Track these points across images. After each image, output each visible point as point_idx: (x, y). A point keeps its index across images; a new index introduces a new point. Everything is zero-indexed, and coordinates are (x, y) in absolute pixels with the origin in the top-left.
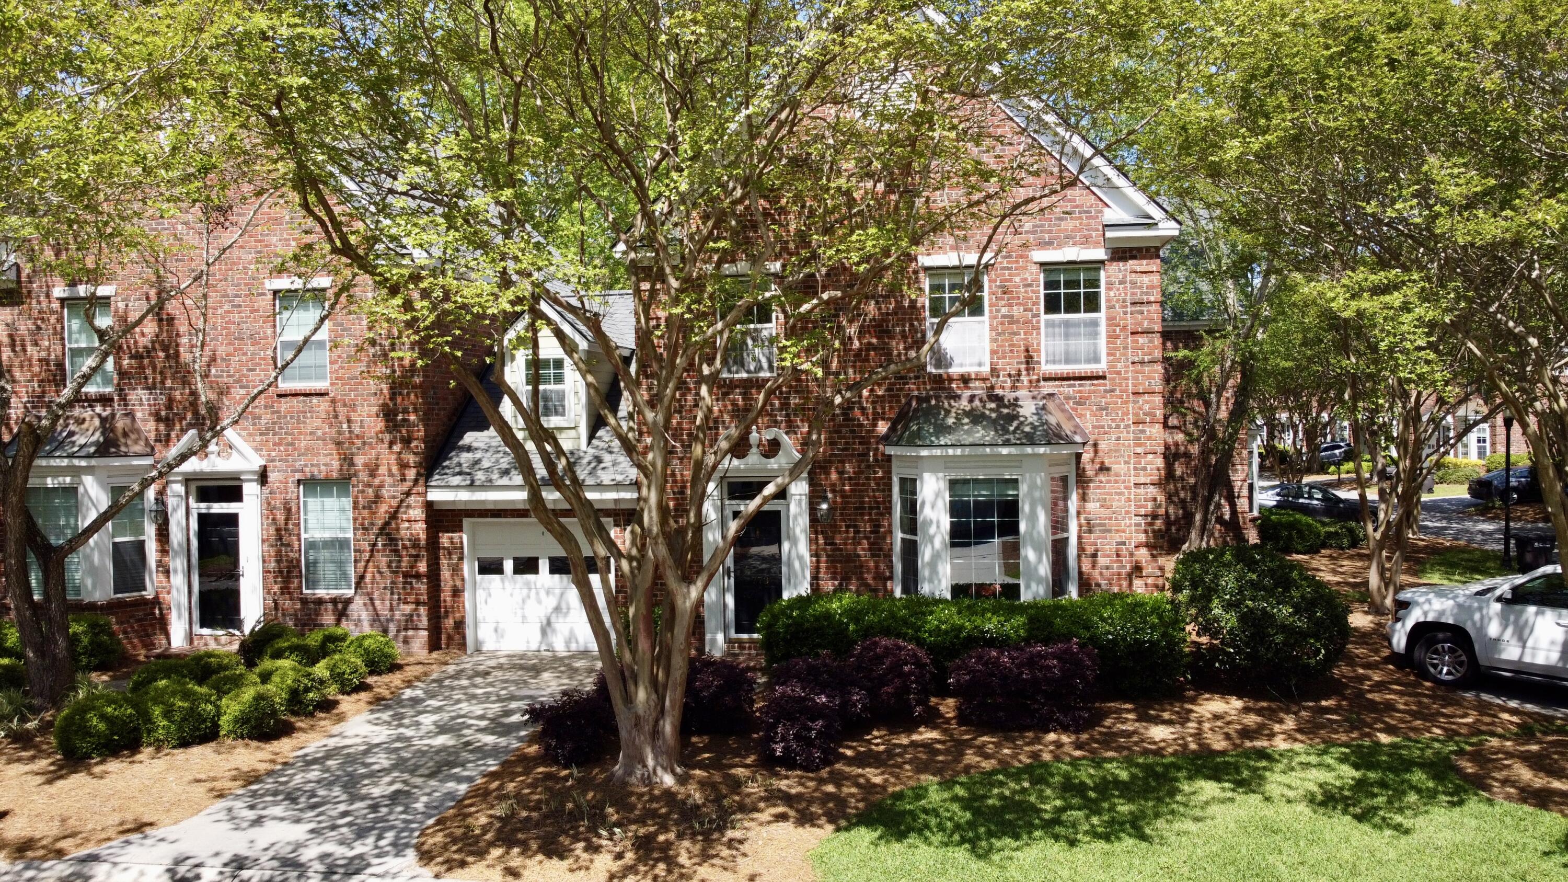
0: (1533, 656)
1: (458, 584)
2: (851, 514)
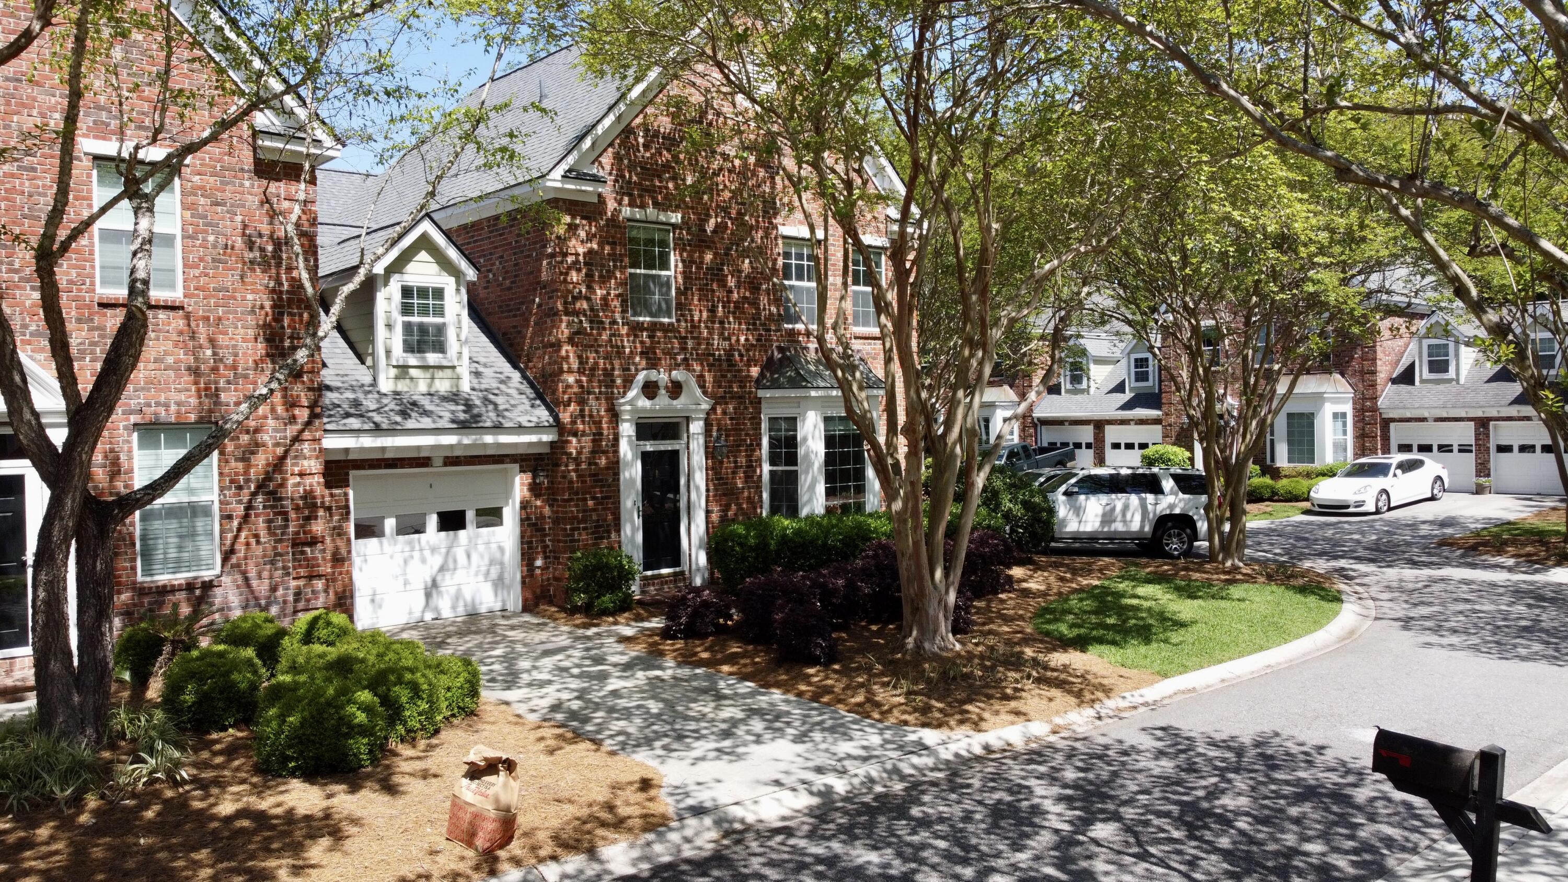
0: (1085, 526)
1: (343, 551)
2: (734, 450)
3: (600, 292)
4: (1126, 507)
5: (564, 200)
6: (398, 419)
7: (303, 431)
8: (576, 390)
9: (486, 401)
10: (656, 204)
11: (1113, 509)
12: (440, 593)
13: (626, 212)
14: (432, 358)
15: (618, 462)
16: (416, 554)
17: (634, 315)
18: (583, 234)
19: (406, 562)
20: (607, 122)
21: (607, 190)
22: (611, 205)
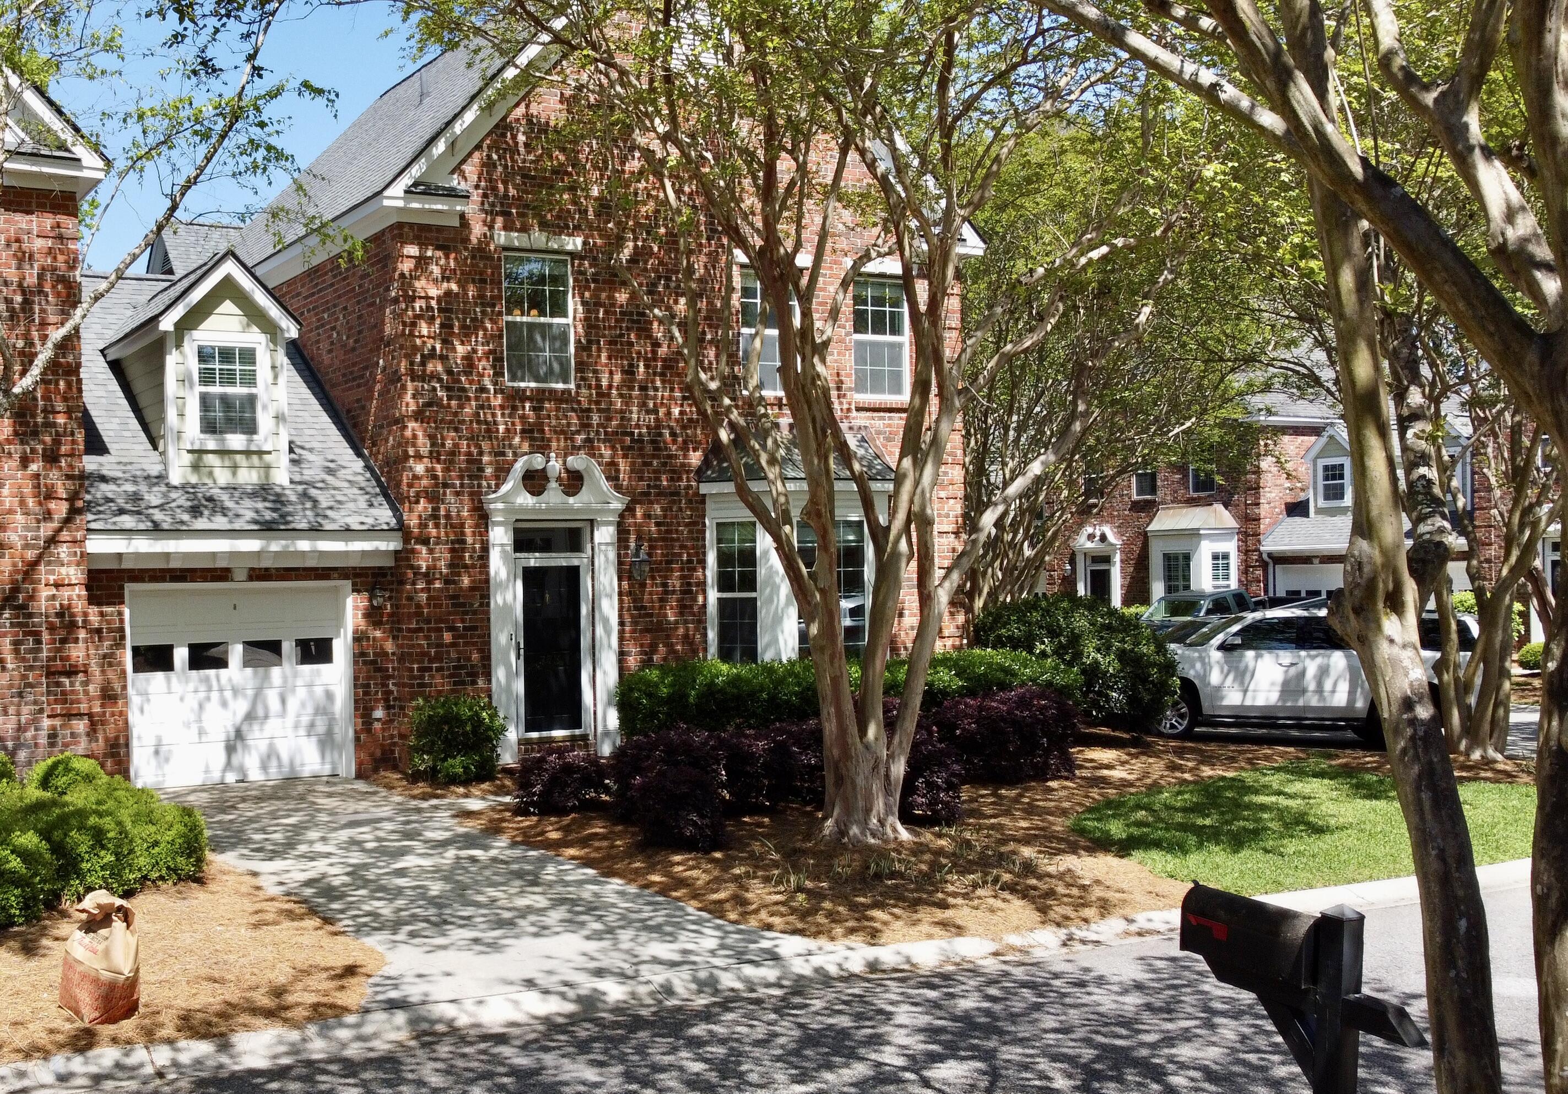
0: (1254, 698)
1: (117, 686)
2: (662, 569)
3: (461, 350)
4: (1323, 672)
5: (411, 225)
6: (186, 517)
7: (60, 530)
8: (425, 482)
9: (305, 495)
10: (544, 225)
11: (1303, 673)
12: (245, 747)
13: (501, 237)
14: (236, 441)
15: (487, 581)
16: (215, 695)
17: (513, 378)
18: (436, 270)
19: (201, 706)
20: (469, 116)
21: (471, 208)
22: (477, 230)
